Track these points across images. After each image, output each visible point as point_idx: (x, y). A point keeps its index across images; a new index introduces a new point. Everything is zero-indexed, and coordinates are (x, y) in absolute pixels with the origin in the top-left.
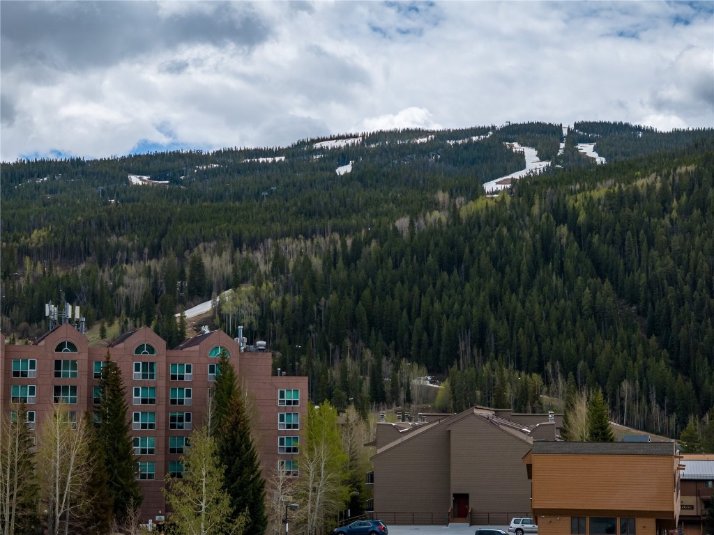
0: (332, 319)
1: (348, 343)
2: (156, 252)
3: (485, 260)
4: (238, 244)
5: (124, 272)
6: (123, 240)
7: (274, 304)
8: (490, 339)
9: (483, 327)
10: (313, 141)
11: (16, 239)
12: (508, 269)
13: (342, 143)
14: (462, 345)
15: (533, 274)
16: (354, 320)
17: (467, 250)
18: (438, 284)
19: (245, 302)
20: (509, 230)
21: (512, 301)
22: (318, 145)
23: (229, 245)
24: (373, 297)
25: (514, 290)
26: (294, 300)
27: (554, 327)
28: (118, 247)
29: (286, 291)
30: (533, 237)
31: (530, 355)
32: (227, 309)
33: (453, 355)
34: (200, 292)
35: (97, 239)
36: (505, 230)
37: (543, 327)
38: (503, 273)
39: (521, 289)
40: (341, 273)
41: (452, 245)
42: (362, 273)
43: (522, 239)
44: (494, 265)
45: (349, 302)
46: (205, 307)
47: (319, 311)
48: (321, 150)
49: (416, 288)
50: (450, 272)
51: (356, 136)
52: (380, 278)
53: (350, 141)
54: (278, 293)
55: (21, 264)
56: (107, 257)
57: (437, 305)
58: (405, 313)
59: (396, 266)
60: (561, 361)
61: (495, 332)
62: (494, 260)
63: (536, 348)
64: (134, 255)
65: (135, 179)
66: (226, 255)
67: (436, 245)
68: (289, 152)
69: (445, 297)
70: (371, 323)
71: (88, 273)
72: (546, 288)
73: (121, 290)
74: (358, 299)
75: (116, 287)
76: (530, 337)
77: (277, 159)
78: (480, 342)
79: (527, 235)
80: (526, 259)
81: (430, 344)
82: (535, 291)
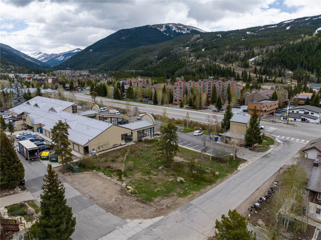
0: (275, 61)
1: (277, 65)
2: (247, 49)
3: (306, 49)
4: (261, 47)
5: (241, 53)
6: (242, 47)
7: (265, 59)
8: (304, 65)
9: (303, 62)
10: (284, 22)
11: (224, 47)
12: (310, 51)
13: (289, 22)
14: (298, 66)
15: (315, 52)
16: (279, 61)
17: (303, 48)
18: (296, 54)
19: (260, 58)
20: (313, 43)
21: (310, 58)
22: (284, 23)
23: (259, 47)
24: (283, 57)
25: (311, 55)
26: (268, 58)
27: (317, 62)
28: (241, 48)
29: (267, 56)
30: (317, 44)
31: (311, 68)
32: (257, 60)
33: (296, 67)
34: (253, 56)
35: (237, 47)
36: (312, 43)
37: (314, 62)
38: (309, 52)
39: (312, 55)
40: (278, 53)
41: (300, 47)
42: (282, 53)
43: (315, 45)
44: (308, 50)
45: (278, 58)
46: (253, 59)
47: (273, 60)
48: (285, 24)
49: (291, 55)
50: (299, 52)
51: (293, 20)
52: (285, 53)
53: (291, 21)
54: (266, 56)
55: (225, 52)
56: (239, 50)
57: (294, 58)
58: (288, 60)
59: (288, 51)
60: (317, 69)
61: (305, 63)
62: (308, 49)
63: (312, 67)
64: (243, 49)
65: (248, 33)
66: (259, 49)
67: (297, 47)
68: (278, 25)
69: (297, 57)
70: (282, 62)
71: (235, 53)
72: (317, 55)
73: (240, 56)
74: (280, 57)
75: (239, 55)
76: (311, 64)
77: (275, 26)
78: (302, 65)
79: (316, 44)
80: (315, 48)
81: (292, 65)
82: (315, 55)
